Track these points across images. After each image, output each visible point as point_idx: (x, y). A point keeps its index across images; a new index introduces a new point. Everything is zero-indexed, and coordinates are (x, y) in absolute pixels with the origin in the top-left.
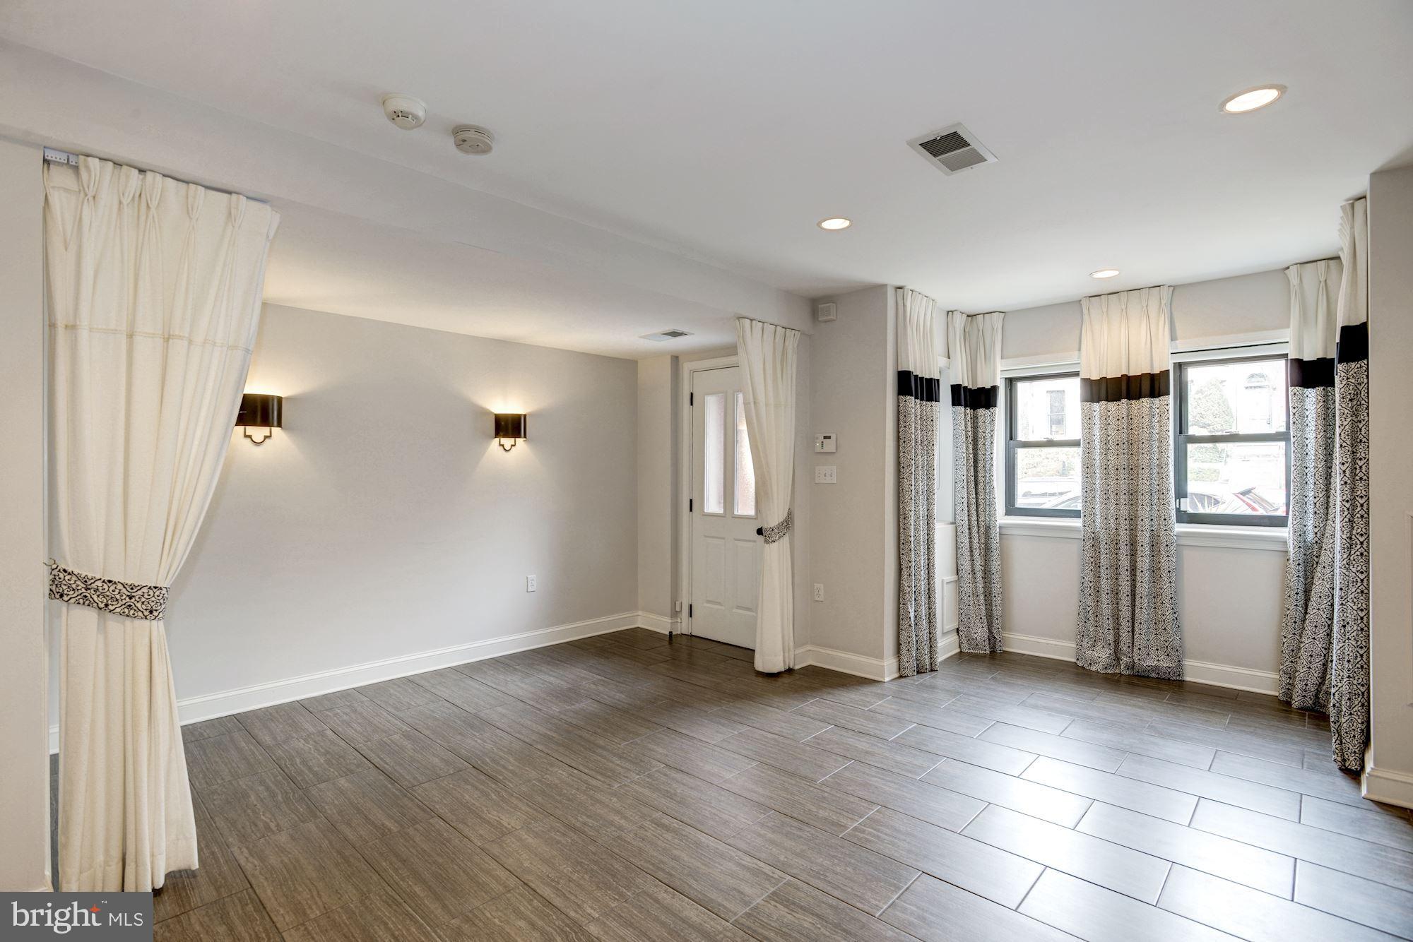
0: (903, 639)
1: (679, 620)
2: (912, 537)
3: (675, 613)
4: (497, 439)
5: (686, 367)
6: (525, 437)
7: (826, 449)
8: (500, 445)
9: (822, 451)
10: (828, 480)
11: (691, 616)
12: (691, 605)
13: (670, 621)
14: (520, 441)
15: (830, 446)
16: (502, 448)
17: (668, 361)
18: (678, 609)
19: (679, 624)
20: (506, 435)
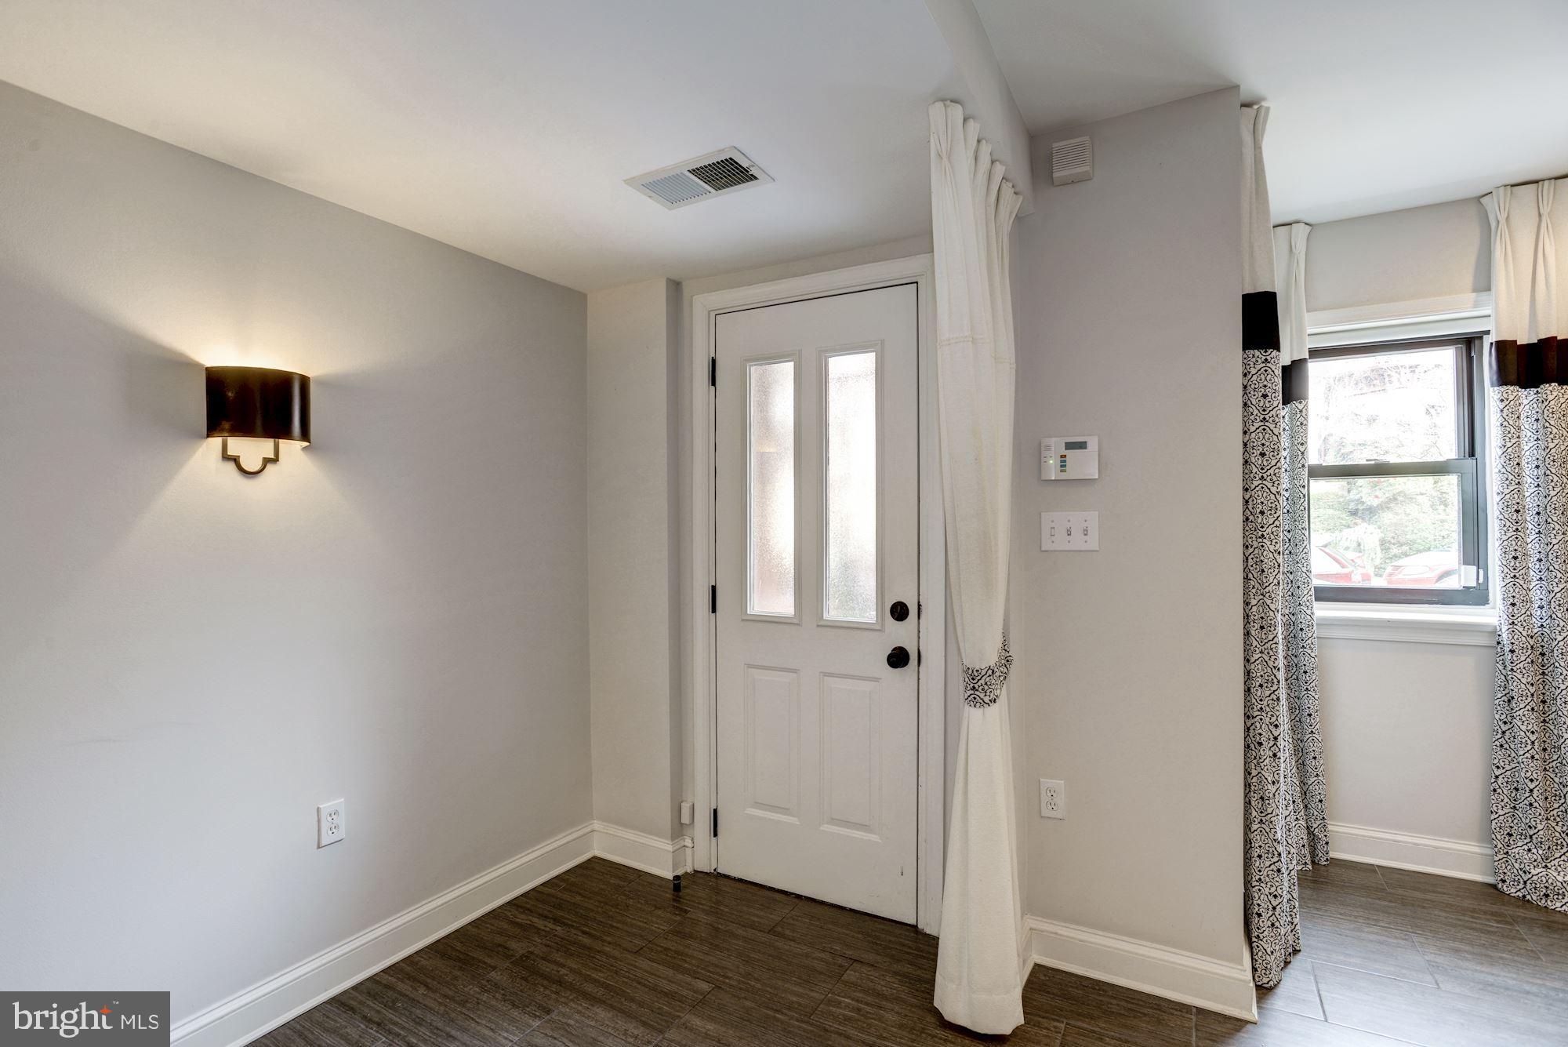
0: (1262, 902)
1: (688, 842)
2: (1282, 670)
3: (679, 830)
4: (216, 442)
5: (701, 304)
6: (305, 435)
7: (1072, 473)
8: (226, 457)
9: (1064, 476)
10: (1078, 542)
11: (715, 835)
12: (715, 811)
13: (670, 848)
14: (292, 449)
15: (1085, 465)
16: (231, 466)
17: (659, 293)
18: (685, 819)
19: (689, 851)
20: (244, 429)
